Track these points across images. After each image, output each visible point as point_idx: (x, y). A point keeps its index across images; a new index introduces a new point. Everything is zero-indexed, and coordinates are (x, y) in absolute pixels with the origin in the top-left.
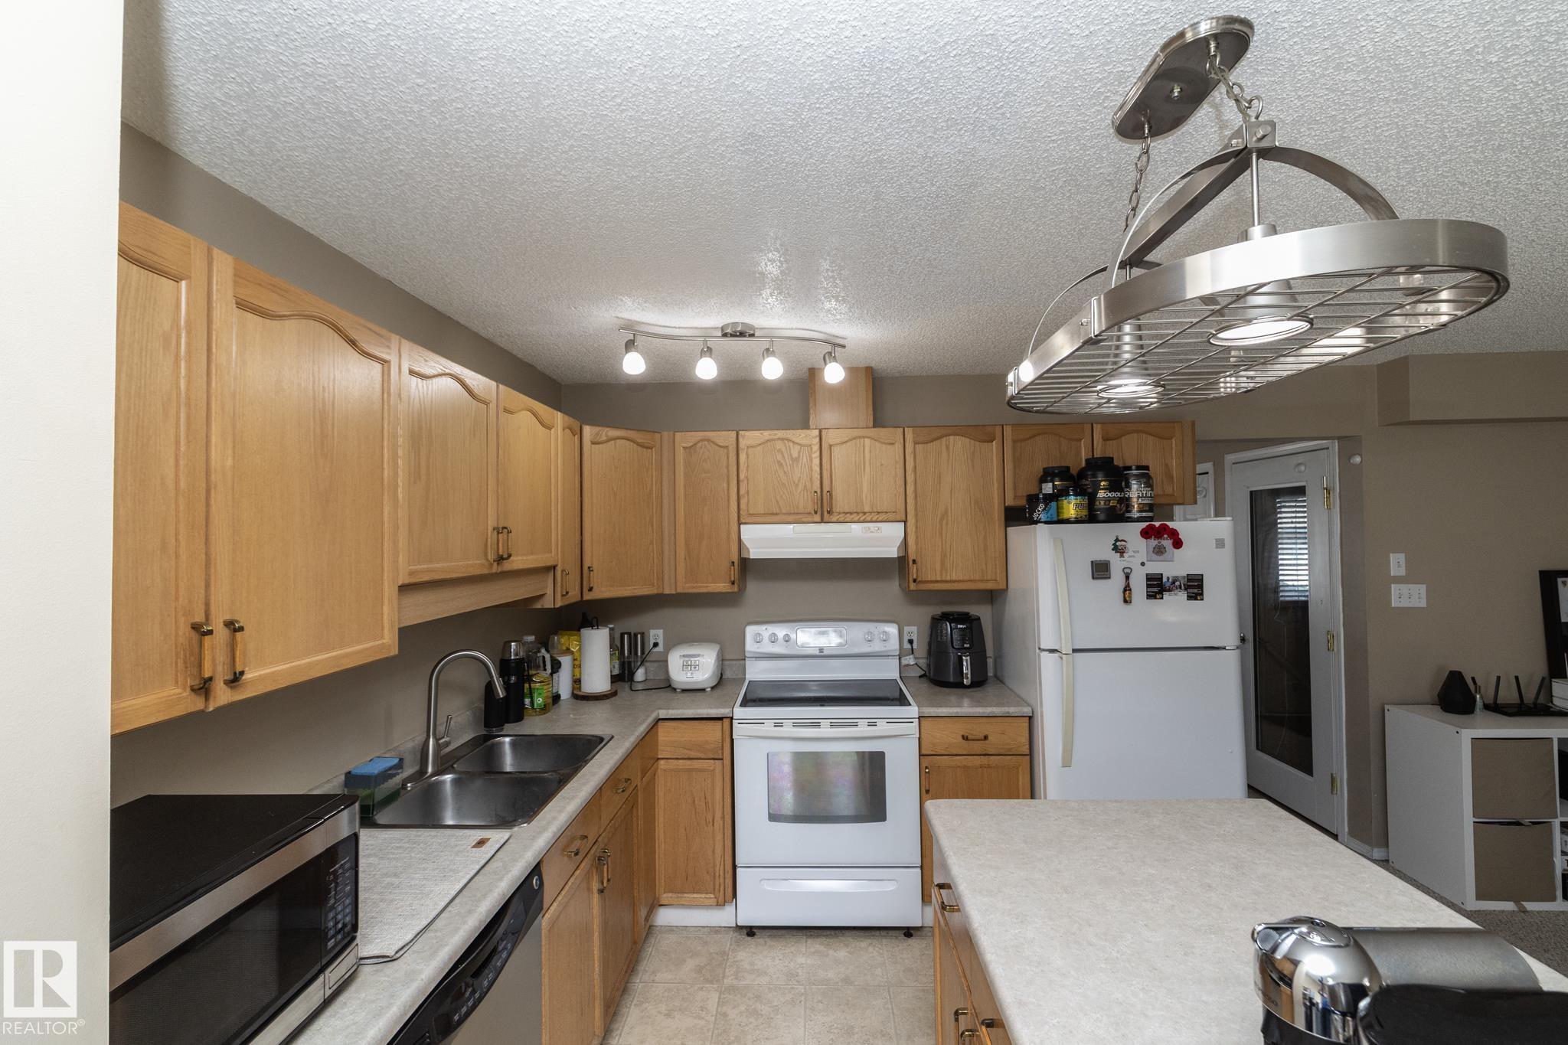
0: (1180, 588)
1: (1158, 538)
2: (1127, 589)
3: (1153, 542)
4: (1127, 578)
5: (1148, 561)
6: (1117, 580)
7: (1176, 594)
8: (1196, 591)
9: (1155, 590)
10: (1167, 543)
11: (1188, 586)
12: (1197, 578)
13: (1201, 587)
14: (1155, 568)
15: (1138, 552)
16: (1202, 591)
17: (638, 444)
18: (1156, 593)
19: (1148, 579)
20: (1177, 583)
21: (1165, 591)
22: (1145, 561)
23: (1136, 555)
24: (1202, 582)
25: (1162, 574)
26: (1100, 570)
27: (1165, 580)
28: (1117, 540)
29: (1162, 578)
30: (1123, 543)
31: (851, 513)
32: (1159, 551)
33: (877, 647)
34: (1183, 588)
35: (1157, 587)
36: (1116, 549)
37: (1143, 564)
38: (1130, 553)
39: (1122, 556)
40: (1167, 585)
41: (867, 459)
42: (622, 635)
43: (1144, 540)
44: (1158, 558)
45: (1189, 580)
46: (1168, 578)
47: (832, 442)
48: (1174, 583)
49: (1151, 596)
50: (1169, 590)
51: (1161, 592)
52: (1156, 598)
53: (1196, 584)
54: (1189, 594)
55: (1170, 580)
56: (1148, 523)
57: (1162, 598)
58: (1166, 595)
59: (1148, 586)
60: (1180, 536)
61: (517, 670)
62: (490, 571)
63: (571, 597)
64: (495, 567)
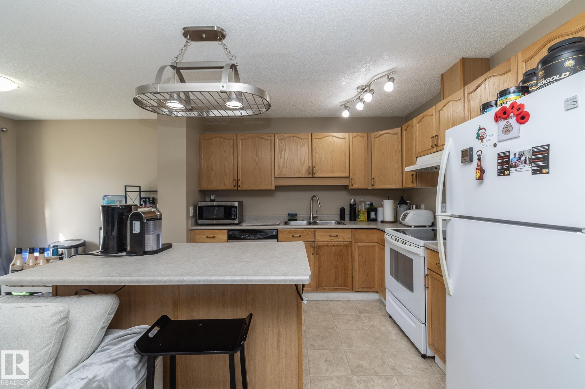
0: (525, 163)
1: (507, 118)
2: (481, 170)
3: (503, 123)
4: (481, 160)
5: (499, 142)
7: (522, 170)
8: (541, 164)
9: (504, 167)
10: (514, 120)
11: (533, 159)
12: (542, 149)
13: (546, 159)
14: (502, 148)
15: (493, 136)
16: (548, 163)
18: (505, 170)
19: (498, 158)
20: (523, 158)
21: (511, 167)
22: (497, 143)
23: (491, 139)
24: (548, 153)
25: (509, 152)
27: (512, 156)
28: (480, 129)
29: (509, 156)
30: (483, 131)
32: (508, 130)
34: (528, 162)
35: (506, 164)
36: (478, 136)
37: (495, 145)
38: (487, 138)
39: (482, 142)
42: (410, 205)
43: (497, 124)
44: (507, 137)
45: (534, 153)
46: (515, 155)
48: (520, 158)
49: (502, 173)
50: (515, 166)
51: (508, 169)
52: (504, 175)
53: (541, 156)
54: (534, 168)
55: (517, 156)
57: (509, 174)
58: (512, 170)
59: (499, 164)
60: (526, 110)
61: (353, 207)
62: (308, 177)
63: (355, 186)
64: (310, 176)
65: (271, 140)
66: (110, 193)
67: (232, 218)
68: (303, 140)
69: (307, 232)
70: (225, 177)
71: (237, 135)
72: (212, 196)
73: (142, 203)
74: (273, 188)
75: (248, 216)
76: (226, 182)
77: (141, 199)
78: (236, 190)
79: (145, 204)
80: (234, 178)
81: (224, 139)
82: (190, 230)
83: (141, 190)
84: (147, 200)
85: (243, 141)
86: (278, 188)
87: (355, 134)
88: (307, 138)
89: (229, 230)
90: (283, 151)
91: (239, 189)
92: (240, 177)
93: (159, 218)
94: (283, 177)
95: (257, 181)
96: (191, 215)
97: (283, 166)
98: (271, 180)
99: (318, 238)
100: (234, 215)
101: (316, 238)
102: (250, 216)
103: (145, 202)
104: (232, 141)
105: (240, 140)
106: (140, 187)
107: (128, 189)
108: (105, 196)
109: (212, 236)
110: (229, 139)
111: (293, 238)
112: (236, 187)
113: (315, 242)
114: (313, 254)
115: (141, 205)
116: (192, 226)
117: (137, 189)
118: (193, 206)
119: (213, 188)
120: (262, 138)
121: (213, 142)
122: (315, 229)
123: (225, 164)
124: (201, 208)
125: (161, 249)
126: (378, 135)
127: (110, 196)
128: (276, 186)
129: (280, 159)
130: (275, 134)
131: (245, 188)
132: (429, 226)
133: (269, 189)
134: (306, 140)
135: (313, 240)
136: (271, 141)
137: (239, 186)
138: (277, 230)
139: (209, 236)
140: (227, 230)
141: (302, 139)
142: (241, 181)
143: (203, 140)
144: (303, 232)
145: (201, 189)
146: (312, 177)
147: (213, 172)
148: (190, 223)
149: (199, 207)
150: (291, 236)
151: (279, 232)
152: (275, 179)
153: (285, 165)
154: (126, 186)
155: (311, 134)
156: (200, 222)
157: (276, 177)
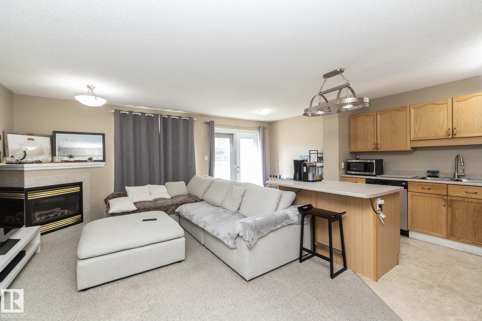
62: (447, 138)
64: (451, 137)
65: (406, 110)
66: (303, 154)
67: (370, 171)
68: (441, 106)
69: (438, 186)
70: (368, 143)
71: (376, 111)
72: (357, 156)
73: (318, 160)
74: (409, 149)
75: (389, 171)
76: (368, 147)
77: (318, 157)
78: (376, 151)
79: (320, 161)
80: (374, 143)
81: (367, 116)
82: (342, 177)
83: (318, 153)
84: (321, 158)
85: (381, 115)
86: (415, 149)
88: (445, 103)
90: (419, 118)
91: (378, 150)
92: (379, 142)
93: (315, 166)
94: (418, 139)
95: (394, 145)
96: (342, 168)
97: (419, 131)
98: (407, 143)
99: (450, 193)
100: (372, 169)
101: (449, 192)
102: (391, 171)
103: (320, 159)
104: (373, 117)
105: (379, 115)
106: (317, 151)
107: (311, 152)
108: (301, 156)
110: (370, 116)
111: (422, 189)
112: (376, 149)
113: (447, 196)
114: (444, 206)
115: (318, 161)
116: (343, 174)
117: (316, 152)
118: (344, 162)
119: (359, 150)
120: (398, 111)
121: (358, 119)
122: (447, 184)
123: (367, 134)
124: (349, 164)
125: (315, 180)
127: (303, 156)
128: (412, 148)
129: (416, 125)
130: (410, 106)
131: (383, 149)
133: (404, 150)
134: (445, 105)
135: (445, 193)
136: (406, 112)
137: (378, 149)
138: (407, 182)
139: (352, 181)
140: (365, 178)
141: (440, 104)
142: (379, 145)
143: (352, 119)
144: (434, 186)
145: (351, 151)
146: (453, 138)
147: (358, 140)
148: (341, 173)
149: (347, 163)
150: (421, 188)
151: (408, 184)
152: (410, 142)
153: (421, 130)
154: (310, 151)
155: (451, 98)
156: (349, 172)
157: (411, 140)
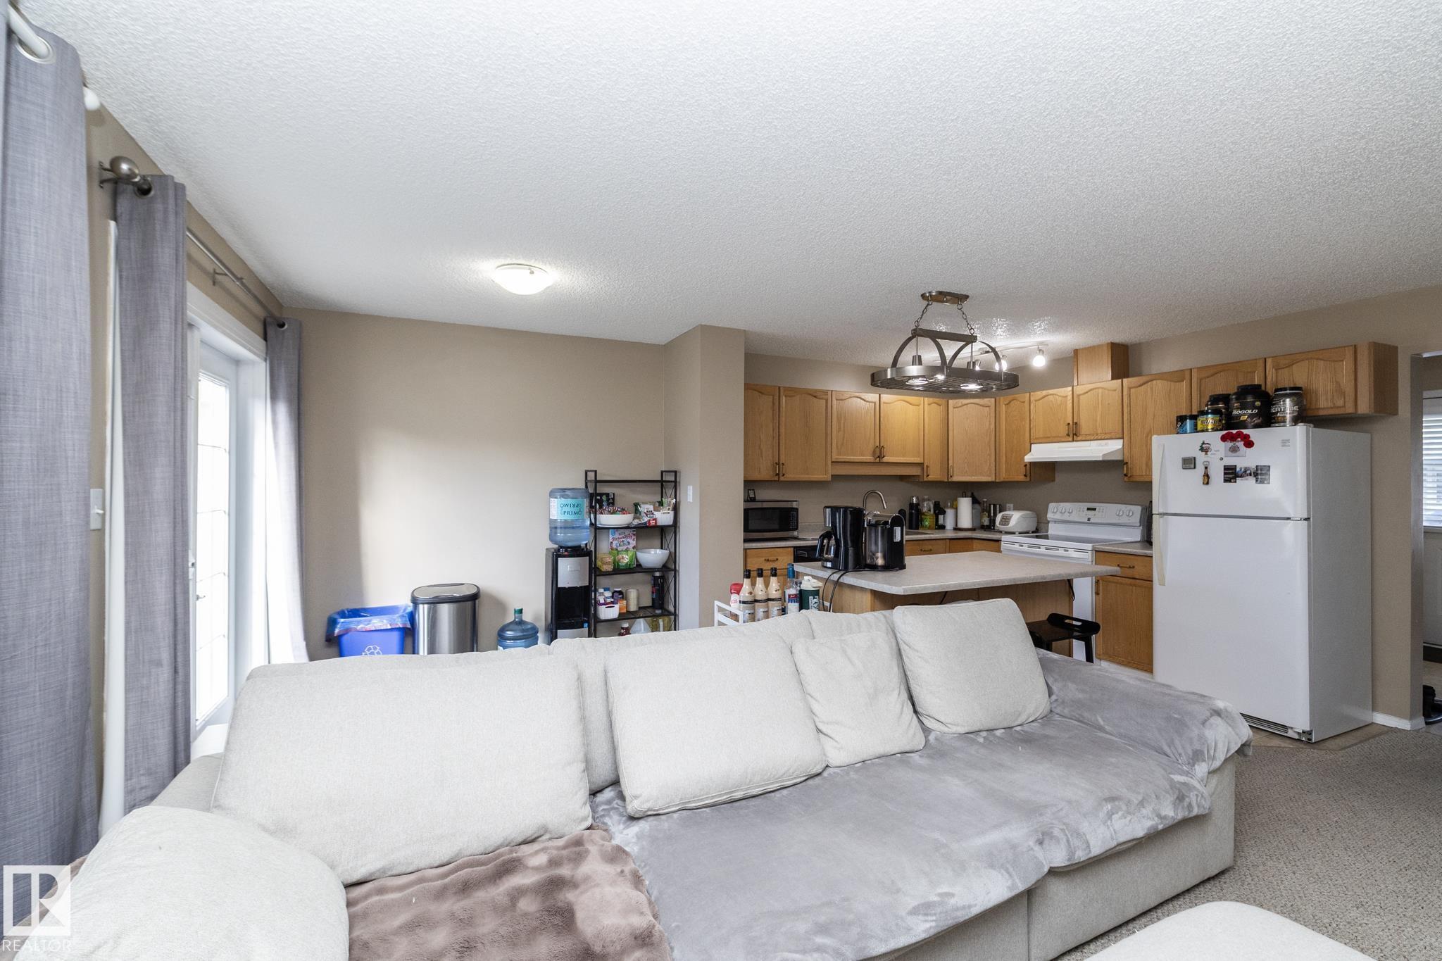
0: (1251, 475)
1: (1233, 441)
2: (1207, 476)
3: (1230, 444)
4: (1206, 468)
5: (1225, 457)
6: (1200, 470)
7: (1247, 479)
8: (1264, 477)
9: (1231, 476)
10: (1240, 444)
11: (1257, 473)
12: (1263, 468)
13: (1267, 474)
14: (1231, 461)
15: (1218, 451)
16: (1269, 477)
17: (981, 405)
18: (1231, 479)
19: (1225, 469)
20: (1248, 472)
21: (1238, 477)
22: (1223, 457)
23: (1217, 453)
24: (1268, 471)
25: (1236, 466)
26: (1189, 463)
27: (1238, 469)
28: (1203, 443)
29: (1236, 468)
30: (1207, 445)
31: (1089, 435)
32: (1234, 450)
33: (1124, 520)
34: (1253, 475)
35: (1231, 474)
36: (1202, 449)
37: (1221, 459)
38: (1213, 452)
39: (1206, 454)
40: (1240, 473)
41: (1100, 401)
42: (990, 505)
43: (1223, 443)
44: (1234, 454)
45: (1257, 470)
46: (1241, 468)
47: (1078, 393)
48: (1245, 472)
49: (1228, 480)
50: (1241, 476)
51: (1235, 478)
52: (1230, 482)
53: (1263, 472)
54: (1257, 479)
55: (1243, 470)
56: (1227, 431)
57: (1236, 482)
58: (1238, 480)
59: (1225, 474)
60: (1251, 439)
61: (915, 508)
62: (875, 461)
63: (932, 477)
64: (878, 460)
65: (826, 400)
67: (791, 528)
68: (868, 404)
70: (761, 459)
71: (779, 388)
72: (750, 492)
74: (829, 478)
76: (762, 468)
78: (778, 480)
80: (774, 461)
84: (604, 498)
85: (787, 398)
87: (931, 400)
88: (873, 400)
89: (795, 547)
90: (842, 419)
91: (783, 478)
92: (783, 459)
94: (841, 460)
97: (842, 444)
100: (794, 522)
104: (771, 397)
105: (784, 397)
109: (775, 558)
110: (766, 395)
112: (778, 476)
120: (815, 396)
126: (960, 404)
128: (832, 476)
129: (839, 432)
130: (833, 392)
131: (790, 477)
132: (1033, 532)
133: (823, 479)
134: (872, 404)
136: (826, 402)
137: (783, 475)
139: (768, 558)
140: (792, 549)
141: (867, 402)
142: (785, 467)
146: (877, 463)
152: (832, 465)
155: (879, 395)
157: (831, 460)
